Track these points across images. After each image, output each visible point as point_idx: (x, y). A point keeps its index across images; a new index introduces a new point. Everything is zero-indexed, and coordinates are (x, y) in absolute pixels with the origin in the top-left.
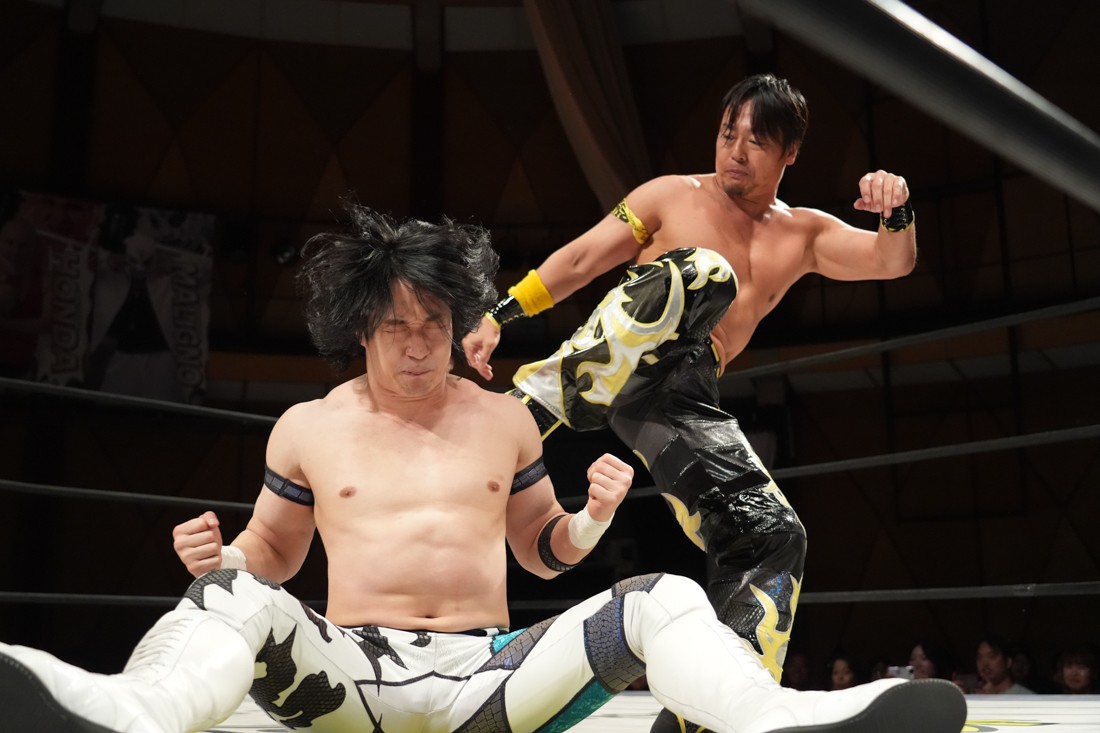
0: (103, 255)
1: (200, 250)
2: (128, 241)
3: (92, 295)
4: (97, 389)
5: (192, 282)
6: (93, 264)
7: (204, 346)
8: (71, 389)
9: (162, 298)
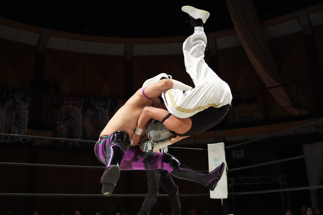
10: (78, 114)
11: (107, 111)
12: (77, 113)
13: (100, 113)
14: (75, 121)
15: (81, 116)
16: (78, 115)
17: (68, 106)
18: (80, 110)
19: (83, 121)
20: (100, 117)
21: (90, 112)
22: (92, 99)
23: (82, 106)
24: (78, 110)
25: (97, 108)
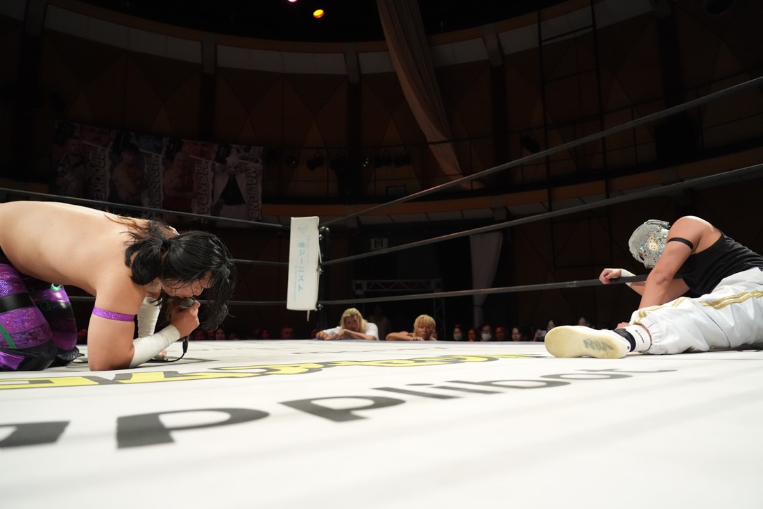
0: (217, 165)
1: (257, 162)
2: (227, 159)
3: (213, 182)
5: (254, 175)
6: (213, 169)
7: (260, 202)
9: (242, 181)
10: (102, 157)
11: (161, 156)
12: (100, 155)
13: (146, 160)
14: (97, 170)
15: (108, 163)
16: (104, 159)
17: (84, 142)
18: (108, 150)
19: (111, 171)
20: (146, 166)
21: (127, 157)
22: (132, 134)
23: (111, 143)
24: (103, 150)
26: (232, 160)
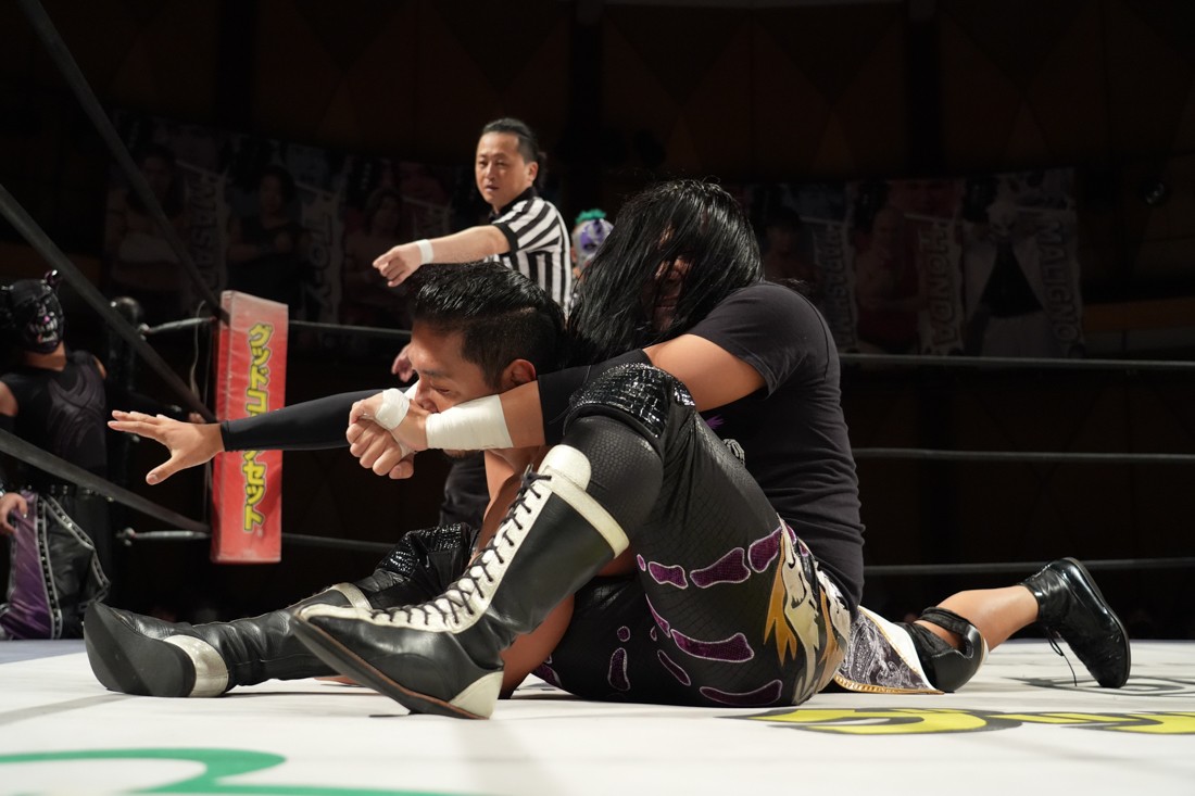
1: (1062, 205)
2: (990, 209)
4: (977, 355)
5: (1058, 238)
6: (960, 238)
8: (952, 358)
11: (846, 225)
13: (815, 238)
20: (817, 251)
25: (804, 219)
26: (1001, 210)
